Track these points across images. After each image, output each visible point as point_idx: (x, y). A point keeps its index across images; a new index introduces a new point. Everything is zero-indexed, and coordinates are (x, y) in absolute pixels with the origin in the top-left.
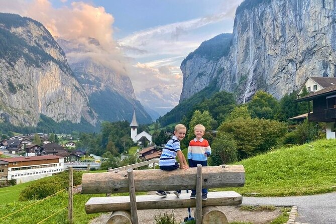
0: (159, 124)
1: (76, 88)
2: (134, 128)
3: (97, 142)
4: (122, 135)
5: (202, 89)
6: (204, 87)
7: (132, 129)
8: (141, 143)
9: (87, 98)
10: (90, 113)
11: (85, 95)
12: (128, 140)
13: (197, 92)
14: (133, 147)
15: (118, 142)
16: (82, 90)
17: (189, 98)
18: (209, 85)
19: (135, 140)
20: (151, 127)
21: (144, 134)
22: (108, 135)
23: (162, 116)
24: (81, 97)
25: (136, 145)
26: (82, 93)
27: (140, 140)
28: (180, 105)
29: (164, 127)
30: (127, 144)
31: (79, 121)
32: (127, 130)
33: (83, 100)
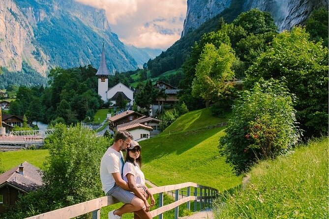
0: (148, 72)
1: (13, 14)
2: (103, 77)
3: (44, 101)
4: (83, 90)
5: (219, 12)
6: (223, 9)
7: (100, 80)
8: (114, 102)
9: (32, 30)
10: (37, 54)
11: (27, 26)
12: (94, 99)
13: (211, 16)
14: (101, 111)
15: (76, 101)
16: (23, 17)
17: (197, 27)
18: (231, 6)
19: (104, 99)
20: (134, 77)
21: (120, 88)
22: (60, 89)
23: (153, 58)
24: (22, 29)
25: (106, 106)
26: (23, 23)
27: (113, 99)
28: (183, 39)
29: (156, 77)
30: (92, 105)
31: (19, 68)
32: (92, 80)
33: (24, 33)
